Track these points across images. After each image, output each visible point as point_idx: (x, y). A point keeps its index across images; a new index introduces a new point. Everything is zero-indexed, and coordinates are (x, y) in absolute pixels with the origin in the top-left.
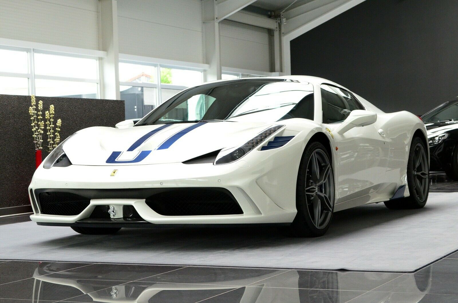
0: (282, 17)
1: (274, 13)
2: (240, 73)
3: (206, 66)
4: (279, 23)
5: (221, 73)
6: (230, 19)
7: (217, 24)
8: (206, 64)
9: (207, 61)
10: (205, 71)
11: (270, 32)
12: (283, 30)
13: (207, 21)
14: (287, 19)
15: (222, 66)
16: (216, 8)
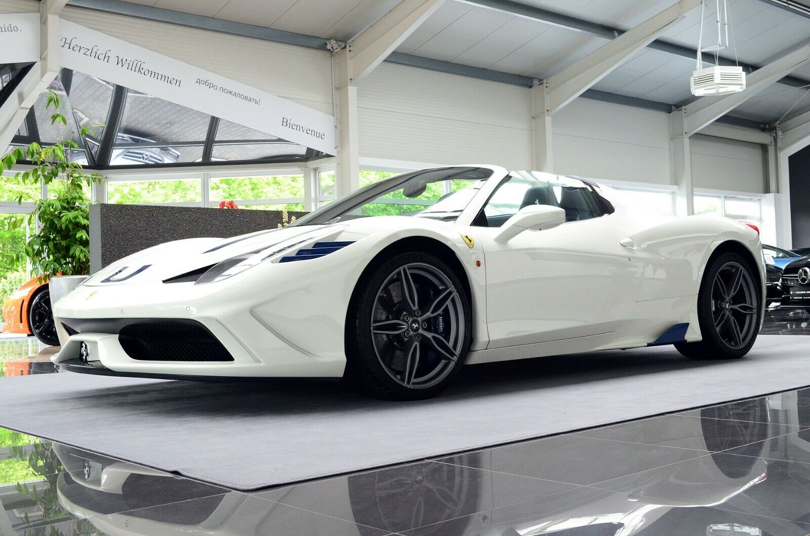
0: (778, 129)
1: (769, 126)
2: (723, 196)
3: (674, 188)
4: (774, 137)
5: (693, 195)
6: (701, 133)
7: (686, 141)
8: (675, 185)
9: (676, 181)
10: (673, 193)
11: (764, 148)
12: (779, 144)
13: (674, 137)
14: (783, 132)
15: (695, 187)
16: (685, 121)
